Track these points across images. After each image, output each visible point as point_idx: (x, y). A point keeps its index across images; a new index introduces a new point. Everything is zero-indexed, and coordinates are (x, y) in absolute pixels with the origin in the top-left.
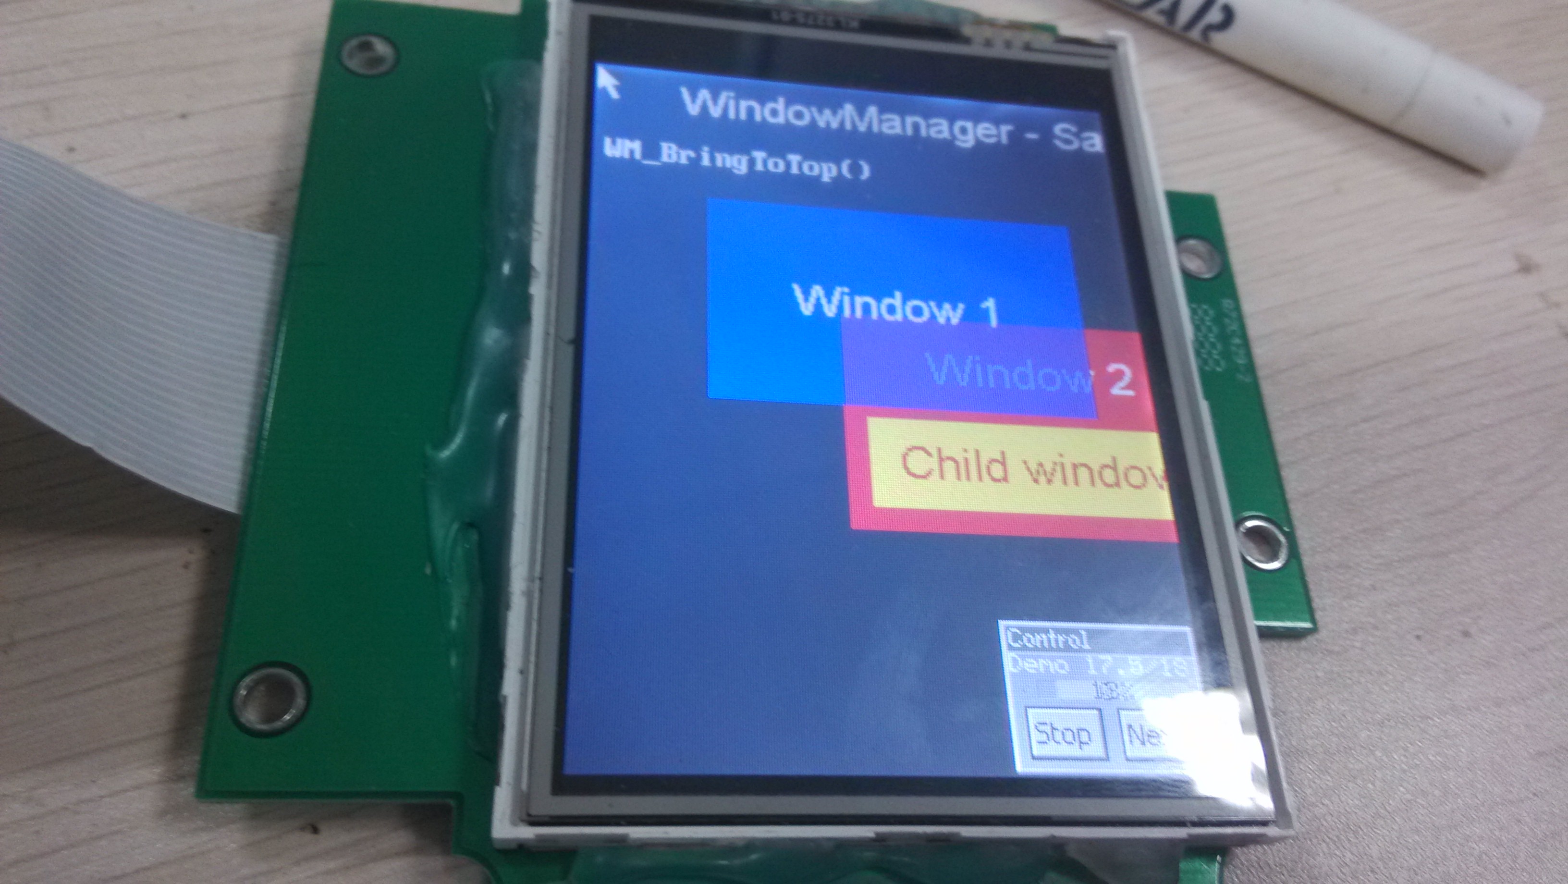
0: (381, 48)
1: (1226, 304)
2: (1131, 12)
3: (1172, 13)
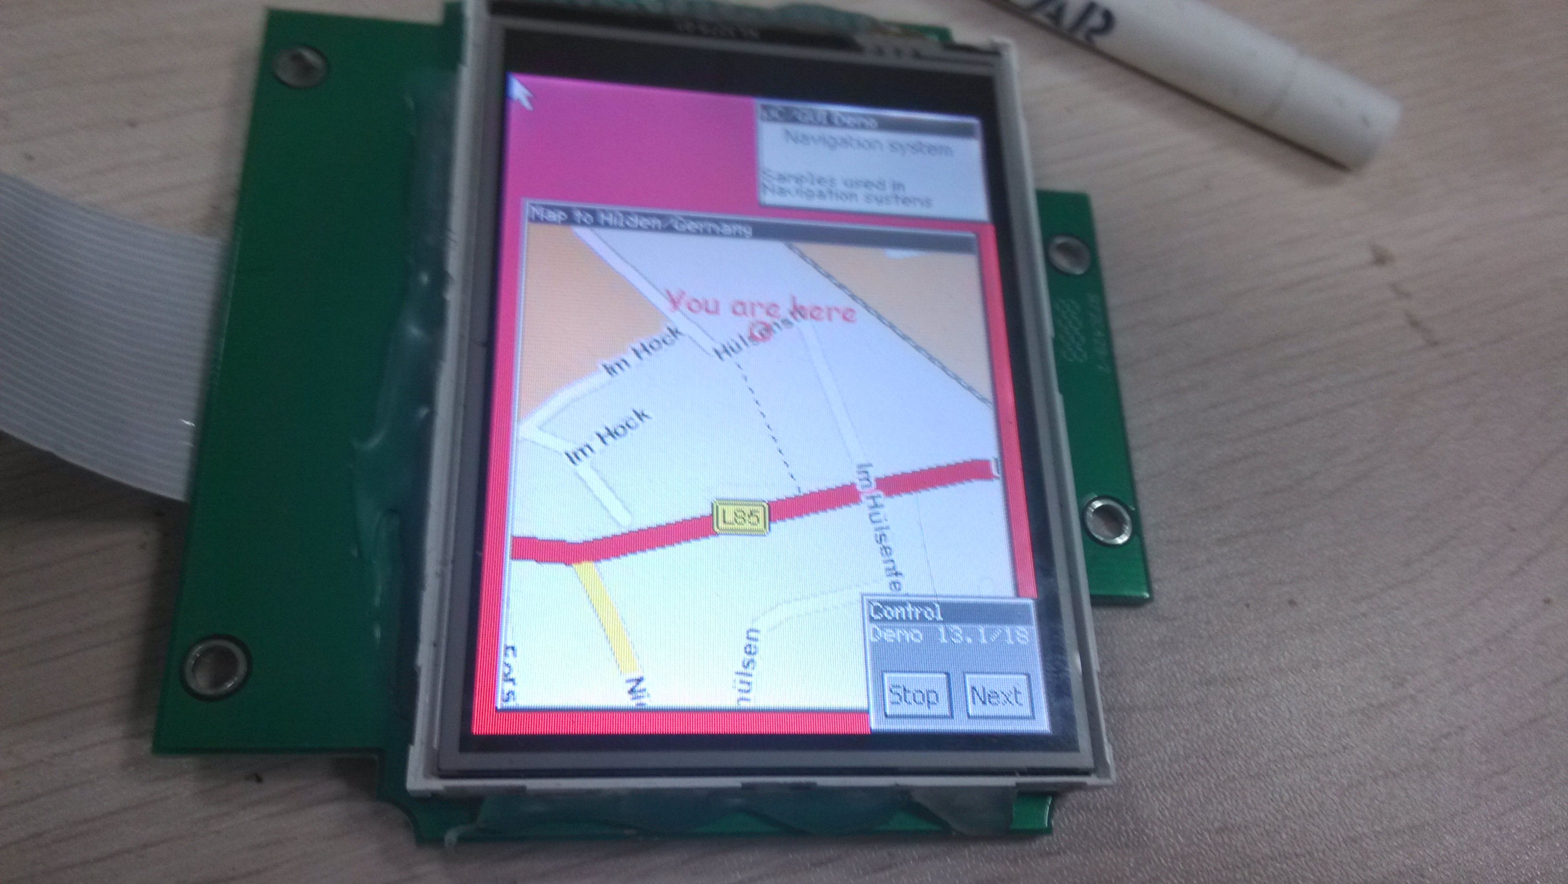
1: (1093, 298)
2: (1023, 13)
3: (1057, 16)
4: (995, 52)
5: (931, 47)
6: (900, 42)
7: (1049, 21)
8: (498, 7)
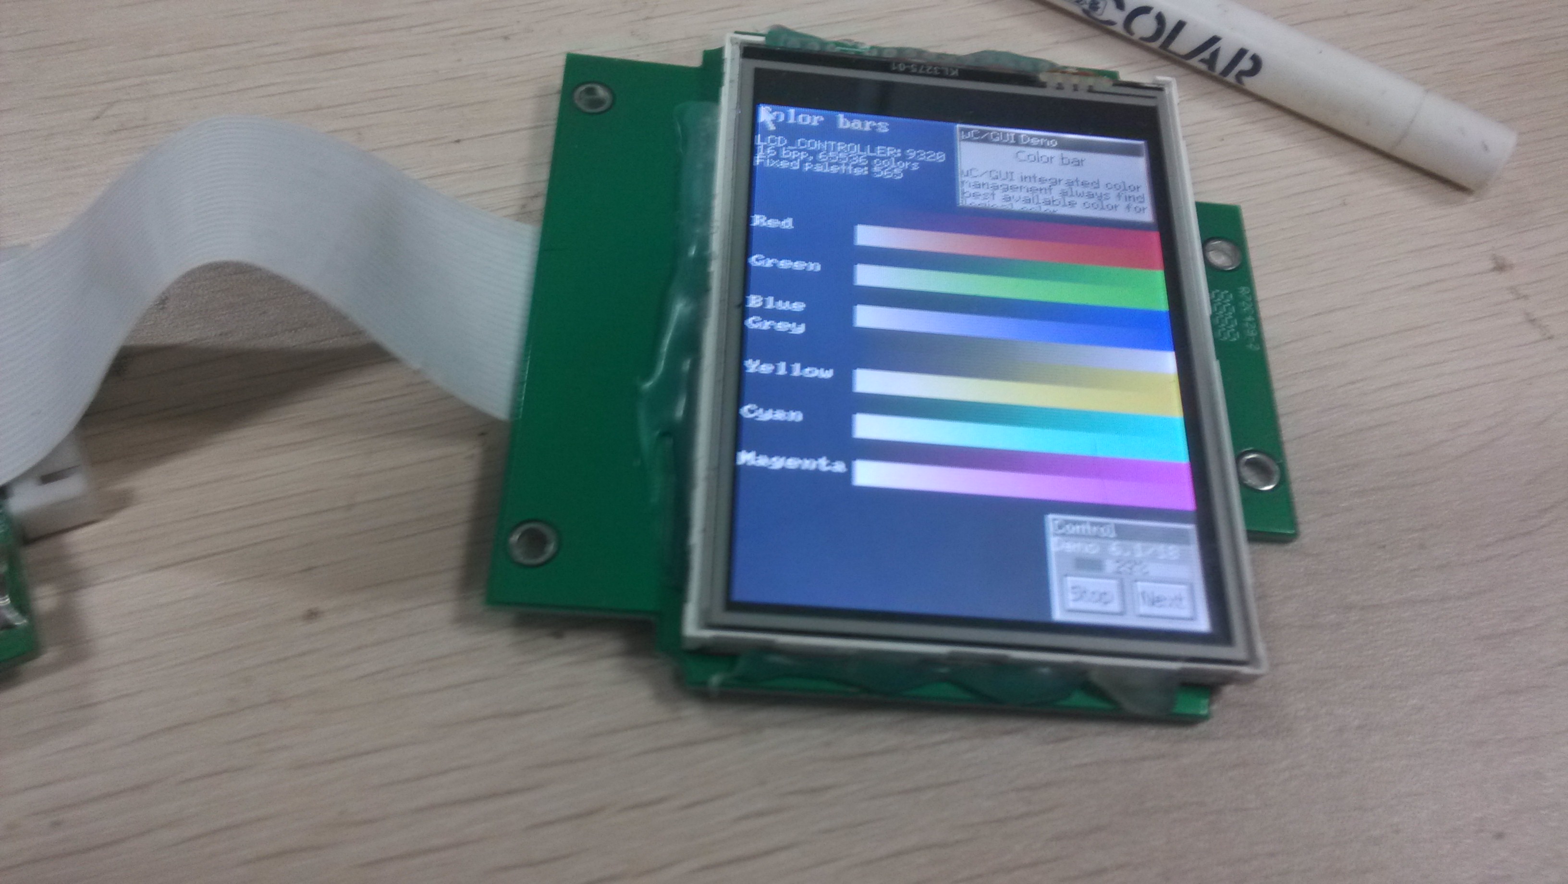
0: (601, 92)
1: (1243, 290)
2: (1180, 61)
3: (1211, 62)
4: (1159, 89)
5: (1105, 84)
6: (1075, 80)
7: (1203, 67)
8: (749, 52)
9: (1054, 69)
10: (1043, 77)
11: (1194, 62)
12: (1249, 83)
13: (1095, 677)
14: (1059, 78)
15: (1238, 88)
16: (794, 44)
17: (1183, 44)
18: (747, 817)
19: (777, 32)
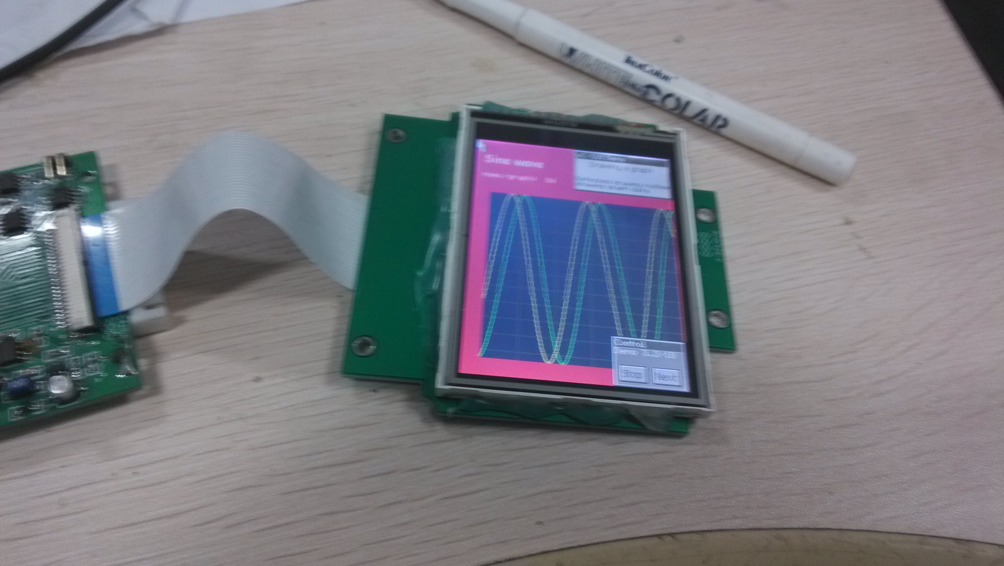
0: (401, 133)
1: (716, 233)
2: (689, 120)
3: (703, 120)
4: (675, 134)
5: (649, 132)
6: (635, 130)
7: (699, 123)
8: (474, 114)
9: (626, 124)
10: (619, 128)
11: (696, 121)
12: (724, 131)
13: (633, 413)
14: (627, 129)
15: (717, 133)
16: (496, 110)
17: (690, 112)
18: (466, 476)
19: (488, 104)
